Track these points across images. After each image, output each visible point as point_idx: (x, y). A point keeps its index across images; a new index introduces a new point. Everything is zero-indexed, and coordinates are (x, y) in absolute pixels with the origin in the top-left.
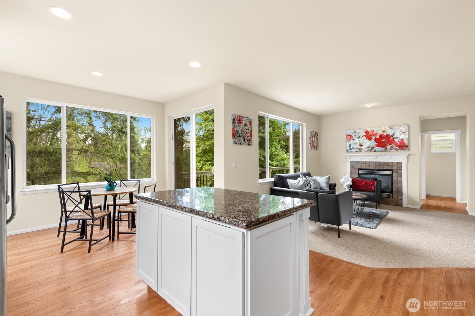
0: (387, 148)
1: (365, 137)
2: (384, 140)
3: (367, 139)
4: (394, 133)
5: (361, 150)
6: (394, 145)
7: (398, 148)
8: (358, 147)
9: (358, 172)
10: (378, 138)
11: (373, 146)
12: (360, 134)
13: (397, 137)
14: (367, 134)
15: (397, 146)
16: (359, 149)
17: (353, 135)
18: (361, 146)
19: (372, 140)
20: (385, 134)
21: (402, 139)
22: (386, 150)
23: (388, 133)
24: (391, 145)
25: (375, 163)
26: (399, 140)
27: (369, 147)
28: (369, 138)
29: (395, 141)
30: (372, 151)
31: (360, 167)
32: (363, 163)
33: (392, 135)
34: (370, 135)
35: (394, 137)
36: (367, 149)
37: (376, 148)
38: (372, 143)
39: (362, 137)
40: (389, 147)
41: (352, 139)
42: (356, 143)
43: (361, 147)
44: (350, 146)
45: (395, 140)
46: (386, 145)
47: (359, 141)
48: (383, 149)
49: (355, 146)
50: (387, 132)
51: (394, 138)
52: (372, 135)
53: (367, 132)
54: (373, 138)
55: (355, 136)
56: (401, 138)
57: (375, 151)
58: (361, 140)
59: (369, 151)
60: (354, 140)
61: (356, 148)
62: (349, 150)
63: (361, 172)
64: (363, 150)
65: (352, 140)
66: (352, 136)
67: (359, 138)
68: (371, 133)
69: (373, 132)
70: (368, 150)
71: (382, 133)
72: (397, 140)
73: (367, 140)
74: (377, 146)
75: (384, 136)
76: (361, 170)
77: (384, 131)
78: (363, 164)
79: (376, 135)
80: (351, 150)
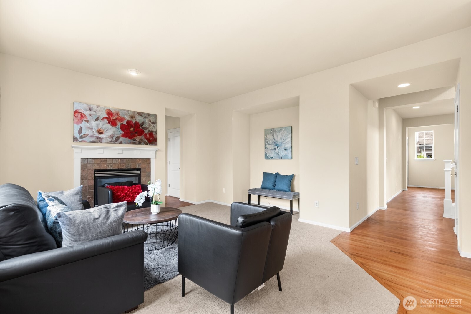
0: (135, 140)
1: (106, 121)
2: (132, 129)
3: (109, 123)
4: (143, 121)
5: (100, 139)
6: (143, 137)
7: (147, 141)
8: (95, 134)
9: (95, 175)
10: (125, 125)
11: (118, 136)
12: (99, 114)
13: (146, 128)
14: (109, 116)
15: (147, 139)
16: (98, 138)
17: (87, 113)
18: (101, 133)
19: (117, 127)
20: (134, 121)
21: (152, 131)
22: (135, 142)
23: (137, 120)
24: (141, 137)
25: (119, 160)
26: (148, 132)
27: (112, 137)
28: (113, 123)
29: (144, 132)
30: (116, 142)
31: (97, 167)
32: (101, 159)
33: (141, 124)
34: (114, 118)
35: (144, 126)
36: (109, 140)
37: (122, 139)
38: (116, 131)
39: (102, 119)
40: (138, 138)
41: (86, 121)
42: (91, 127)
43: (101, 136)
44: (80, 131)
45: (144, 130)
46: (135, 136)
47: (97, 125)
48: (131, 141)
49: (90, 133)
50: (135, 119)
51: (144, 128)
52: (117, 119)
53: (109, 113)
54: (119, 124)
55: (90, 115)
56: (150, 130)
57: (121, 143)
58: (101, 125)
59: (113, 142)
60: (87, 121)
61: (92, 136)
62: (78, 138)
63: (98, 174)
64: (104, 141)
65: (84, 122)
66: (84, 115)
67: (97, 119)
68: (116, 117)
69: (118, 115)
70: (111, 141)
71: (130, 119)
72: (146, 132)
73: (109, 126)
74: (124, 136)
75: (132, 123)
76: (98, 171)
77: (132, 117)
78: (102, 162)
79: (122, 120)
80: (83, 138)
